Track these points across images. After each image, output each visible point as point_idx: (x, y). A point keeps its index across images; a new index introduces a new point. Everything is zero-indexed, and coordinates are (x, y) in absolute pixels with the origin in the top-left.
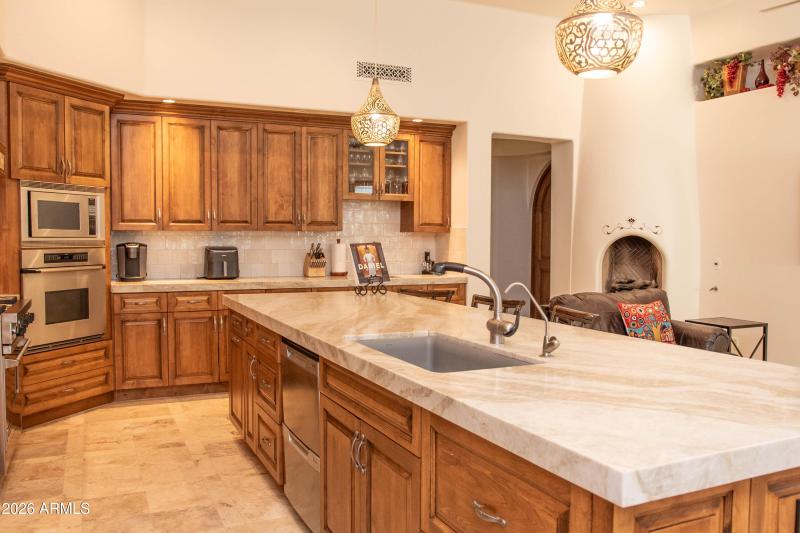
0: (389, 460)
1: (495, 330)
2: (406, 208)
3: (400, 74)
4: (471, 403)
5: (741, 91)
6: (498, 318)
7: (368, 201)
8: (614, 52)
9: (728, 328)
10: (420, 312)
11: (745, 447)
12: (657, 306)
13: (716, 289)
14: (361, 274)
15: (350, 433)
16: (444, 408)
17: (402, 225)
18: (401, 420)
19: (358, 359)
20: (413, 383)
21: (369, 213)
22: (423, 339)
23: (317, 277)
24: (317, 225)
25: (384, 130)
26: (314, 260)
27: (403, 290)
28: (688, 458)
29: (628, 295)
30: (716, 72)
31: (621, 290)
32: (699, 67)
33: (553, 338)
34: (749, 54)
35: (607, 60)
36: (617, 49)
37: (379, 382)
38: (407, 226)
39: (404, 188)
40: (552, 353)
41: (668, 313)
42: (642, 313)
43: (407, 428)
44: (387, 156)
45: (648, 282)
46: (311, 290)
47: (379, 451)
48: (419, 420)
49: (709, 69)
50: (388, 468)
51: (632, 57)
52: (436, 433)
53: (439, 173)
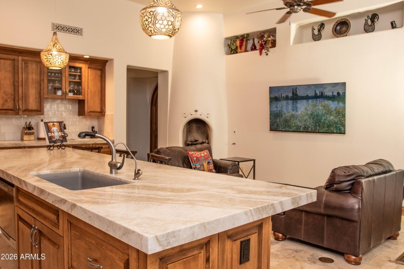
0: (49, 239)
1: (113, 167)
2: (81, 103)
3: (77, 31)
4: (85, 206)
5: (245, 52)
6: (114, 160)
7: (59, 99)
8: (167, 27)
9: (238, 162)
10: (80, 158)
11: (213, 219)
12: (206, 153)
13: (235, 144)
14: (50, 138)
15: (30, 226)
16: (72, 209)
17: (79, 112)
18: (53, 217)
19: (33, 185)
20: (58, 197)
21: (60, 105)
22: (77, 172)
23: (29, 141)
24: (28, 112)
25: (60, 60)
26: (27, 131)
27: (75, 147)
28: (183, 227)
29: (193, 147)
30: (234, 42)
31: (191, 145)
32: (227, 39)
33: (139, 170)
34: (248, 35)
35: (164, 30)
36: (169, 25)
37: (42, 197)
38: (81, 113)
39: (79, 92)
40: (139, 178)
41: (211, 156)
42: (199, 156)
43: (57, 221)
44: (70, 75)
45: (204, 141)
46: (24, 147)
47: (44, 235)
48: (62, 217)
49: (231, 40)
50: (48, 244)
51: (177, 30)
52: (70, 223)
53: (99, 84)
